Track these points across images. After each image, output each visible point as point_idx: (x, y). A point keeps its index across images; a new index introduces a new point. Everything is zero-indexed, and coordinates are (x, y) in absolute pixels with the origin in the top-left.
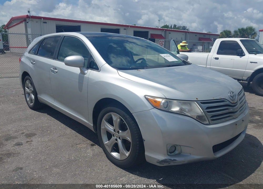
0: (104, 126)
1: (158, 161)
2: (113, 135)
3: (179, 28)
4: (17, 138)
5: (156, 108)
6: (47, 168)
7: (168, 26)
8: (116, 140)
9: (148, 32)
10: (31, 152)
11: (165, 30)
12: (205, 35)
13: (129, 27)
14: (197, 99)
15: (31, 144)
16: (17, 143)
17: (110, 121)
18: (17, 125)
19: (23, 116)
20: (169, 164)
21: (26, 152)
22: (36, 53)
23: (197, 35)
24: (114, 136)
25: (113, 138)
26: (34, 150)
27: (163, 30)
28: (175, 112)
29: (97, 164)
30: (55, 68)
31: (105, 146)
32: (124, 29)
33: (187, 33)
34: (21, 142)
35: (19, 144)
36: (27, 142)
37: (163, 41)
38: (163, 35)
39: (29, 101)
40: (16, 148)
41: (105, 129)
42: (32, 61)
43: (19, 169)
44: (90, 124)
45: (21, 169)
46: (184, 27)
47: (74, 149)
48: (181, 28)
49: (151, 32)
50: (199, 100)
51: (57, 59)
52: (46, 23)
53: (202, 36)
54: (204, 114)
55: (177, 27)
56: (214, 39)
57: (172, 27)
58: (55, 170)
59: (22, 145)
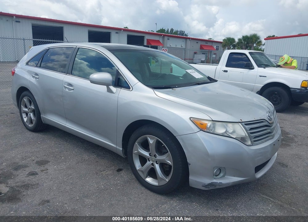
0: (138, 150)
1: (204, 185)
2: (149, 159)
3: (176, 32)
4: (28, 167)
5: (202, 131)
6: (77, 200)
7: (164, 30)
8: (152, 164)
9: (143, 37)
10: (52, 182)
11: (163, 36)
12: (207, 42)
13: (122, 30)
14: (241, 120)
15: (48, 173)
16: (30, 173)
17: (145, 145)
18: (21, 152)
19: (24, 140)
20: (215, 187)
21: (46, 182)
22: (39, 65)
23: (199, 42)
24: (149, 161)
25: (148, 163)
26: (54, 180)
27: (161, 35)
28: (221, 134)
29: (131, 192)
30: (70, 85)
31: (138, 172)
32: (116, 33)
33: (188, 40)
34: (34, 171)
35: (33, 174)
36: (42, 171)
37: (166, 49)
38: (161, 41)
39: (27, 122)
40: (32, 179)
41: (139, 153)
42: (33, 75)
43: (45, 201)
44: (118, 147)
45: (48, 201)
46: (182, 31)
47: (100, 176)
48: (179, 33)
49: (147, 37)
50: (243, 121)
51: (71, 74)
52: (19, 22)
53: (204, 43)
54: (247, 135)
55: (174, 31)
56: (216, 47)
57: (169, 32)
58: (87, 201)
59: (37, 174)
